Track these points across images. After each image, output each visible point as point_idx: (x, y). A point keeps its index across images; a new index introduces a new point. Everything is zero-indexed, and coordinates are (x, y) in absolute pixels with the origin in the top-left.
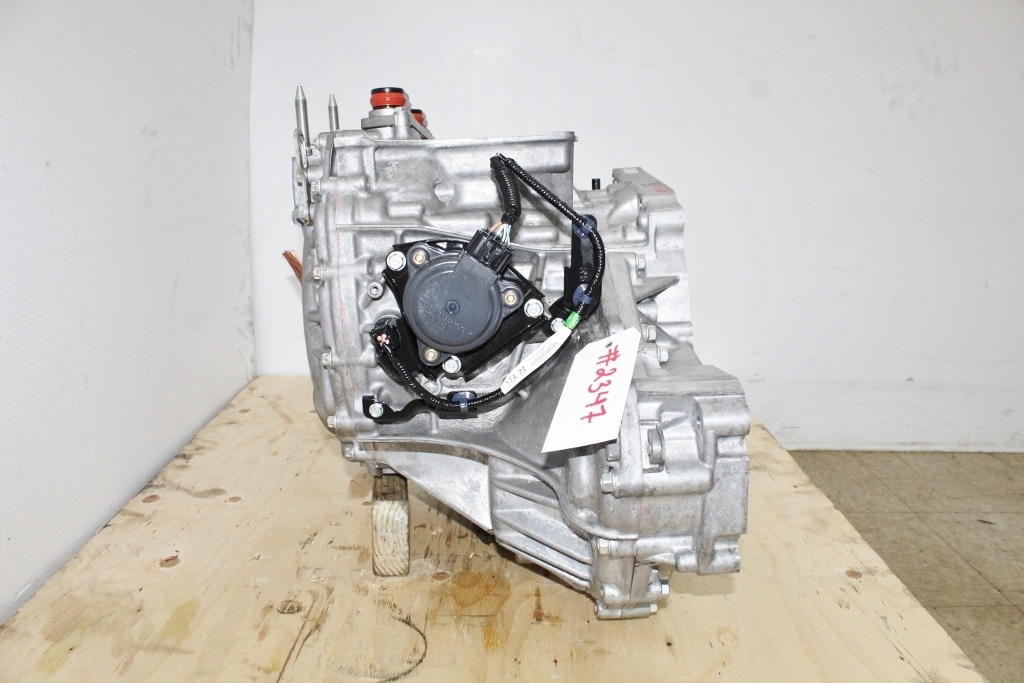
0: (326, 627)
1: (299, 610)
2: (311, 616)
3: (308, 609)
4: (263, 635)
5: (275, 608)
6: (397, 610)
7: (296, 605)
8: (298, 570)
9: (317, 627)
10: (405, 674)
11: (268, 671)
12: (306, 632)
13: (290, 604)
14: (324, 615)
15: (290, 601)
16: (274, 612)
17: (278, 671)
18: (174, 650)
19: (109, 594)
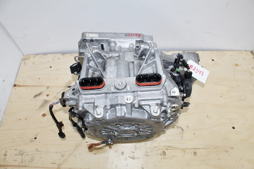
0: (169, 145)
1: (164, 152)
2: (166, 149)
3: (163, 150)
4: (174, 156)
5: (164, 157)
7: (162, 153)
9: (169, 146)
10: (181, 128)
11: (185, 152)
12: (171, 148)
14: (164, 146)
15: (161, 155)
16: (166, 157)
17: (184, 150)
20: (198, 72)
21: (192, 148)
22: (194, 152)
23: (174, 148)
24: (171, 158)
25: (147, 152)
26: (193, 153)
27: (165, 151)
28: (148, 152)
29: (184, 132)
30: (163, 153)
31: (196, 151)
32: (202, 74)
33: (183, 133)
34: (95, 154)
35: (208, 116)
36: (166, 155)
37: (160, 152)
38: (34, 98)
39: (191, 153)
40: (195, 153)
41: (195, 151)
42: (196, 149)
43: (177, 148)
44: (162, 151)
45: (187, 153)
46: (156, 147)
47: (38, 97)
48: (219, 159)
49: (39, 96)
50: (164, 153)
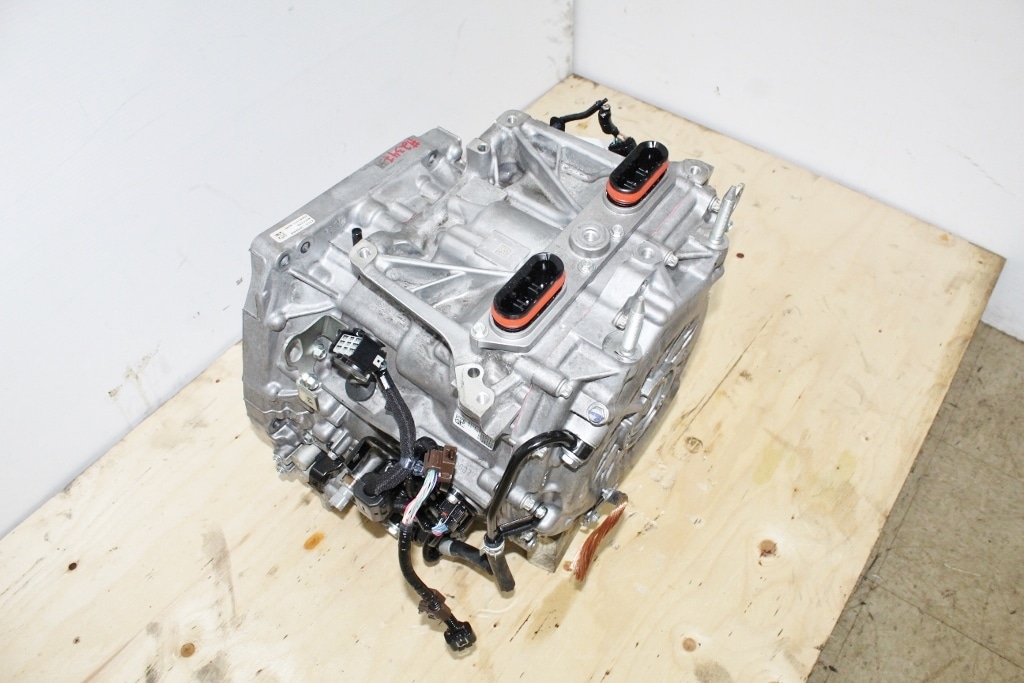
0: (678, 415)
1: (689, 439)
2: (684, 428)
3: (682, 438)
4: (719, 426)
5: (704, 449)
7: (689, 445)
8: (672, 487)
9: (683, 417)
11: (724, 393)
12: (691, 416)
13: (692, 449)
14: (673, 428)
15: (691, 452)
16: (706, 444)
17: (718, 390)
18: (776, 438)
19: (817, 522)
21: (727, 372)
22: (742, 375)
23: (698, 409)
24: (719, 435)
25: (659, 478)
26: (742, 379)
27: (688, 435)
28: (662, 477)
30: (692, 444)
31: (741, 367)
34: (557, 626)
36: (700, 441)
37: (681, 448)
39: (737, 382)
40: (744, 375)
41: (741, 372)
42: (735, 365)
43: (701, 405)
44: (682, 442)
45: (733, 391)
46: (661, 447)
48: (796, 341)
50: (693, 441)
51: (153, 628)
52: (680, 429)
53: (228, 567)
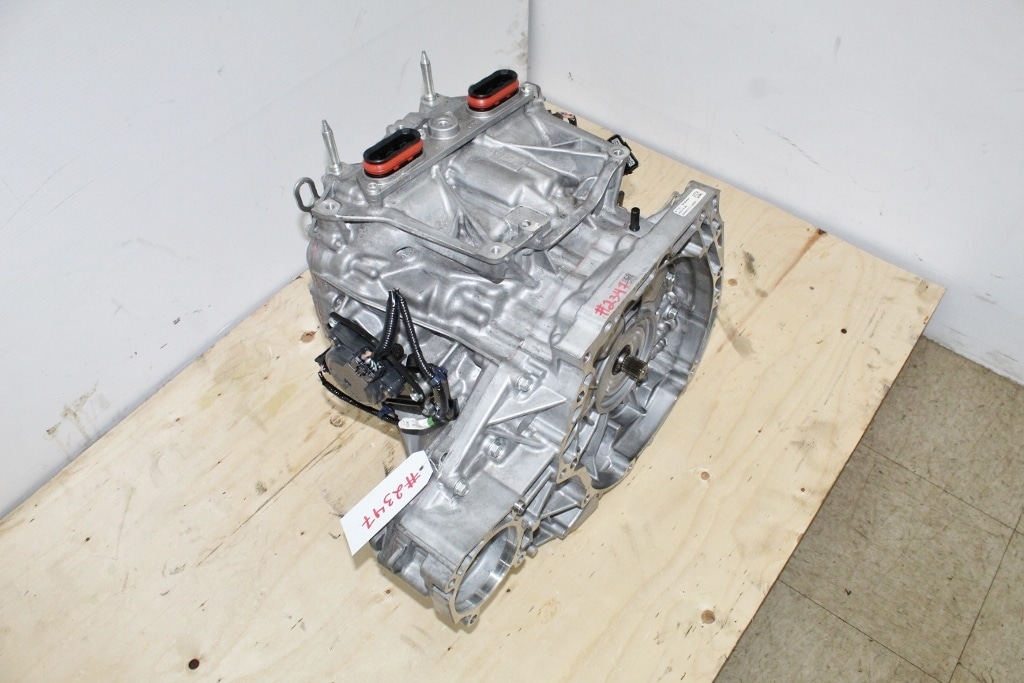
0: (344, 450)
1: (340, 426)
2: (342, 436)
3: (346, 427)
4: (308, 438)
6: (391, 458)
7: (343, 420)
9: (340, 446)
11: (290, 470)
12: (331, 448)
14: (352, 437)
16: (328, 420)
17: (295, 472)
18: (261, 424)
19: (261, 354)
20: (383, 505)
21: (278, 494)
22: (265, 490)
23: (323, 454)
24: (311, 428)
26: (267, 485)
27: (340, 430)
29: (333, 511)
30: (339, 421)
31: (265, 497)
32: (367, 520)
33: (334, 508)
35: (303, 627)
36: (332, 423)
38: (744, 252)
39: (272, 481)
41: (264, 494)
42: (268, 501)
43: (318, 459)
44: (348, 422)
45: (281, 472)
47: (743, 261)
48: (189, 530)
49: (744, 264)
51: (764, 295)
52: (345, 436)
53: (725, 330)
